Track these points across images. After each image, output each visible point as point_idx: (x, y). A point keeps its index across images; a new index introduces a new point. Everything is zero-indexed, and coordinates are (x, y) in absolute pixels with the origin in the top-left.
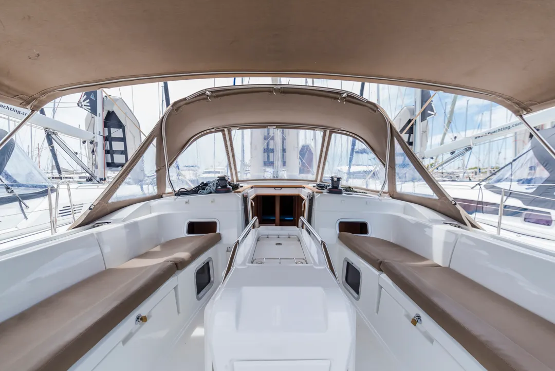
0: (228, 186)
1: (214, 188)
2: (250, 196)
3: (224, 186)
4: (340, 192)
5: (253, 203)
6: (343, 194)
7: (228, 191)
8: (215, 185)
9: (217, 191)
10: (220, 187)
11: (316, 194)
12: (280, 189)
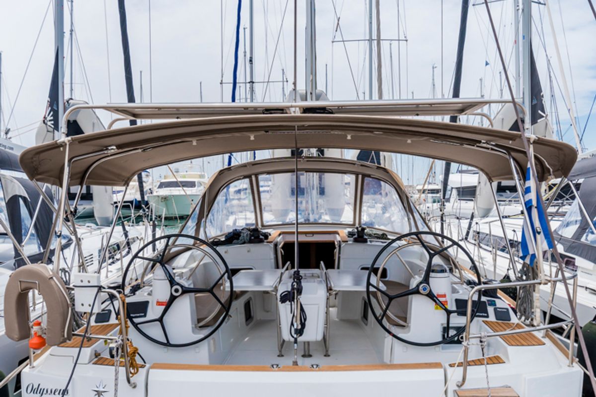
0: (261, 237)
1: (248, 238)
2: (280, 244)
3: (256, 236)
4: (365, 241)
5: (283, 252)
6: (369, 243)
7: (261, 241)
8: (249, 236)
9: (251, 242)
10: (253, 238)
11: (342, 243)
12: (311, 235)
